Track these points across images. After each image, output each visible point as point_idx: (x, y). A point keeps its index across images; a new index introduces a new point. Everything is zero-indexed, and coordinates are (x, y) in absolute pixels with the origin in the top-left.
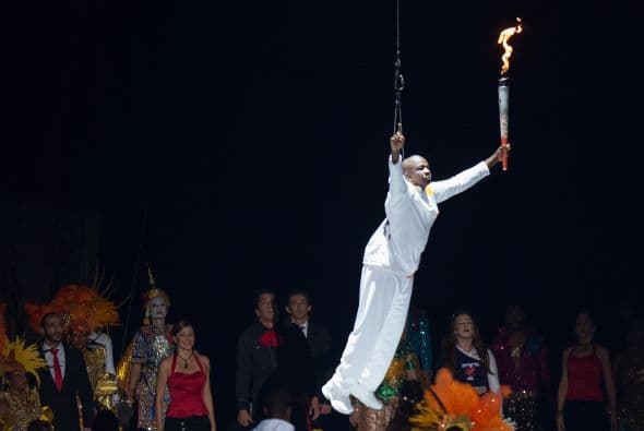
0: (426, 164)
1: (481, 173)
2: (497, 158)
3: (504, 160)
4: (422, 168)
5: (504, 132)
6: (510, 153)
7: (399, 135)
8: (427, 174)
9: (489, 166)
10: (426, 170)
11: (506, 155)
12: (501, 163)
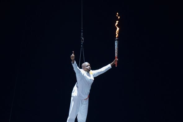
0: (89, 65)
1: (109, 68)
2: (114, 63)
3: (116, 63)
4: (88, 66)
5: (116, 55)
6: (118, 61)
7: (73, 55)
8: (89, 68)
9: (111, 65)
10: (89, 67)
11: (116, 62)
12: (115, 64)
